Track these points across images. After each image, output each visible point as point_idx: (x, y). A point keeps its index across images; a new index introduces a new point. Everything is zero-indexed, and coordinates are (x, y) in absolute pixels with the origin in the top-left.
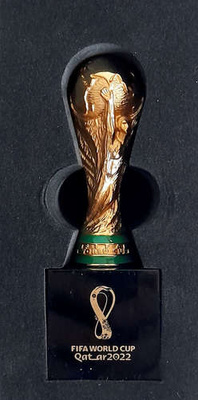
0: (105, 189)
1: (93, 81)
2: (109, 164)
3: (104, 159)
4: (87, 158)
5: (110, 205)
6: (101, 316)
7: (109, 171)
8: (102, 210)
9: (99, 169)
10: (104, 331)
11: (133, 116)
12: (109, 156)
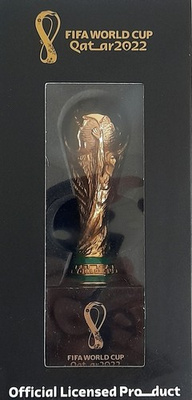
0: (95, 216)
1: (85, 122)
2: (99, 193)
3: (95, 189)
4: (80, 188)
5: (100, 231)
6: (93, 328)
7: (99, 200)
8: (93, 234)
9: (90, 199)
10: (97, 342)
11: (120, 152)
12: (100, 186)
